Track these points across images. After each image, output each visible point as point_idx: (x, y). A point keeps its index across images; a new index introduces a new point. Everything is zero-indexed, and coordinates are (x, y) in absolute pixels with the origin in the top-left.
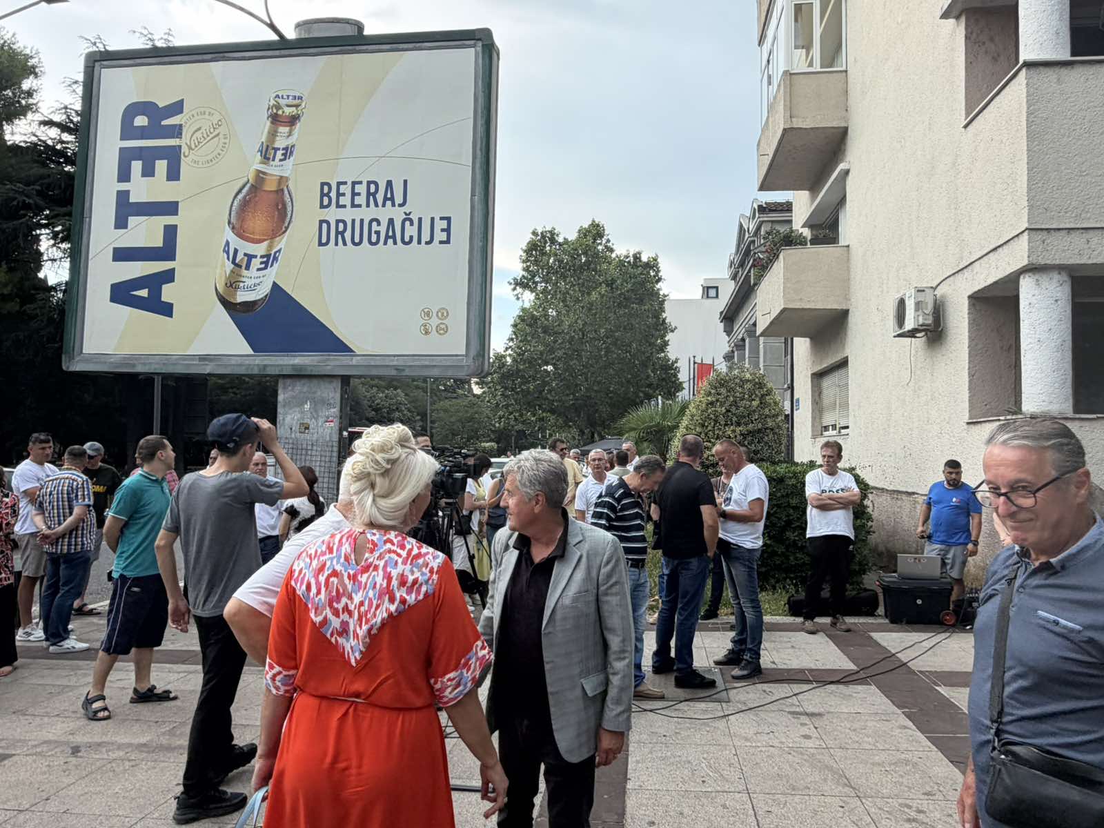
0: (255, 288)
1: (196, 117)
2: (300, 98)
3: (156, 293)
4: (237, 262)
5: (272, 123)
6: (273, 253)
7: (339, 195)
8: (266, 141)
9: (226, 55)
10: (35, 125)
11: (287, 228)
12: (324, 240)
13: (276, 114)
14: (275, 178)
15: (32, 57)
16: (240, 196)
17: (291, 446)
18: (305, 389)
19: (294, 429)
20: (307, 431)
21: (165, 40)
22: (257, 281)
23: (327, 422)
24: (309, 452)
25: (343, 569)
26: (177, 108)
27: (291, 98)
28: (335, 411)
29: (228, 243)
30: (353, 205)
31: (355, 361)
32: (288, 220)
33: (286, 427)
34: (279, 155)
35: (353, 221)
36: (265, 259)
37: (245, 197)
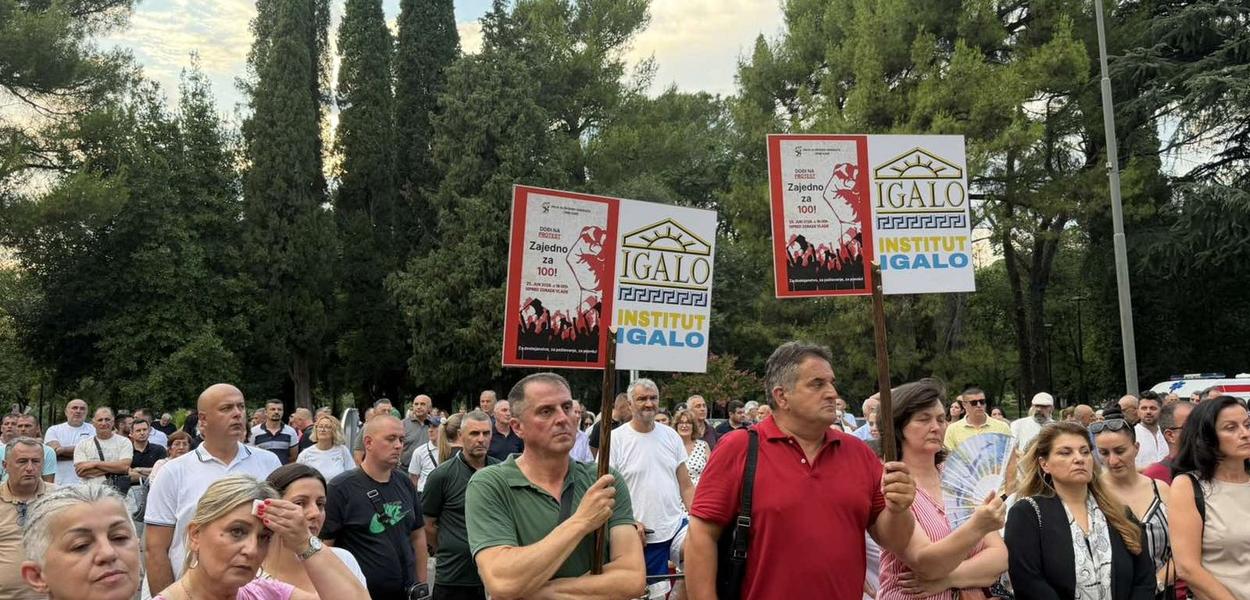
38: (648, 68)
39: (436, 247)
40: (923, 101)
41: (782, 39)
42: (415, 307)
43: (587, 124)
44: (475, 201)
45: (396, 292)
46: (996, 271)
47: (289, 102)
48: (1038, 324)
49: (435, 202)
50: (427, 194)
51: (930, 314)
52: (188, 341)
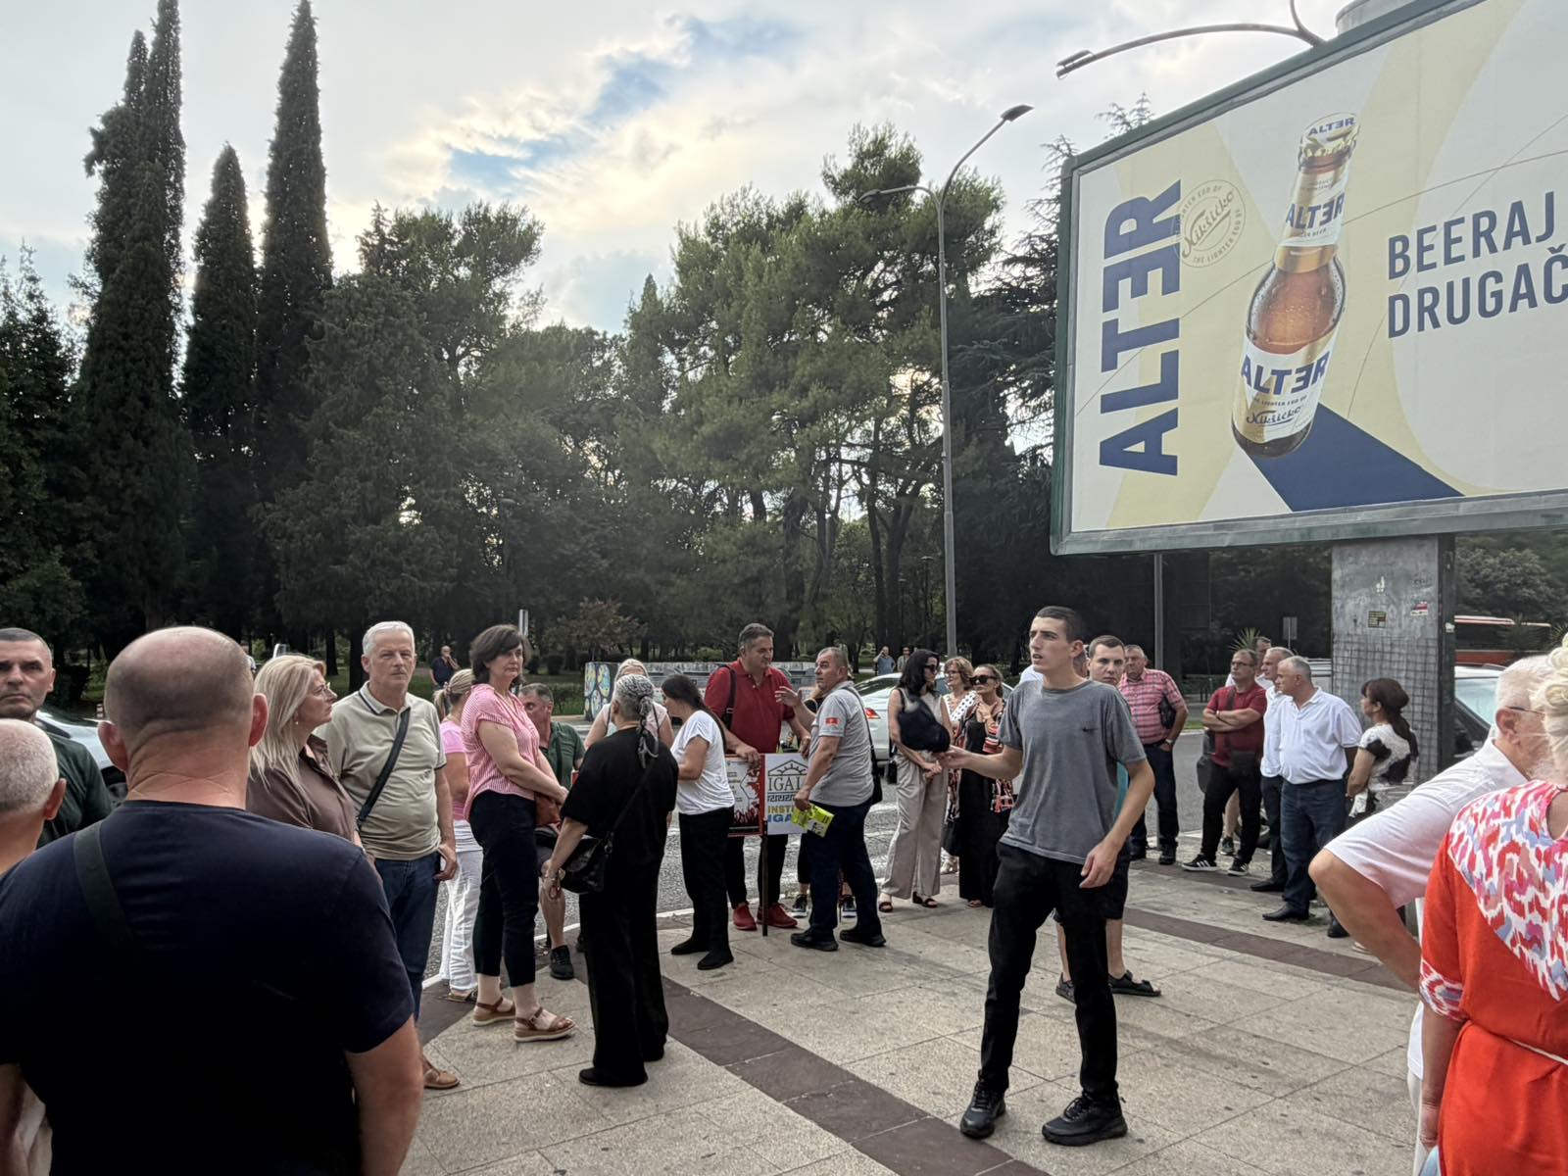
0: (1291, 416)
1: (1198, 199)
2: (1351, 121)
3: (1155, 445)
4: (1262, 384)
5: (1306, 172)
6: (1315, 361)
7: (1422, 249)
8: (1299, 202)
9: (1236, 99)
10: (999, 267)
11: (1336, 321)
12: (1399, 326)
13: (1313, 157)
14: (1314, 251)
15: (993, 189)
16: (1263, 292)
17: (1355, 647)
18: (1376, 560)
19: (1359, 621)
20: (1381, 624)
21: (1138, 110)
22: (1293, 407)
23: (1415, 608)
24: (1388, 657)
25: (1527, 842)
26: (1173, 195)
27: (1334, 126)
28: (1430, 591)
29: (1248, 361)
30: (1449, 260)
31: (1463, 509)
32: (1337, 309)
33: (1347, 618)
34: (1320, 216)
35: (1450, 286)
36: (1304, 373)
37: (1269, 292)
38: (534, 301)
39: (309, 479)
40: (801, 370)
41: (673, 290)
42: (285, 540)
43: (467, 353)
44: (353, 434)
45: (263, 525)
46: (863, 527)
47: (147, 315)
48: (894, 577)
49: (306, 430)
50: (297, 421)
51: (800, 569)
52: (27, 569)
